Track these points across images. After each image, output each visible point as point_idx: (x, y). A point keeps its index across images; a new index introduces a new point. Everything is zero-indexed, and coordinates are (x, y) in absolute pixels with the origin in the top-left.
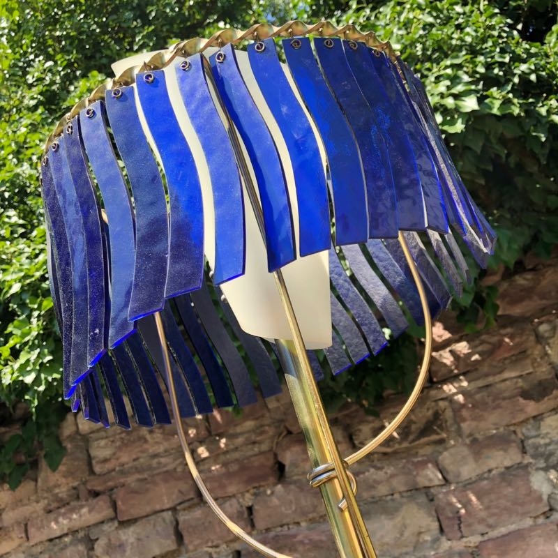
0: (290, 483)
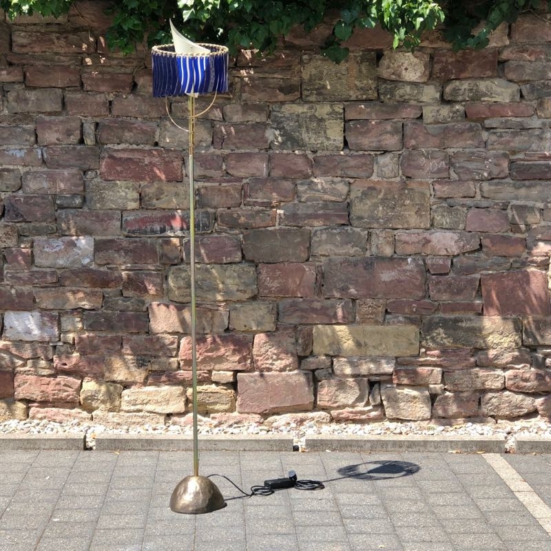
0: (139, 95)
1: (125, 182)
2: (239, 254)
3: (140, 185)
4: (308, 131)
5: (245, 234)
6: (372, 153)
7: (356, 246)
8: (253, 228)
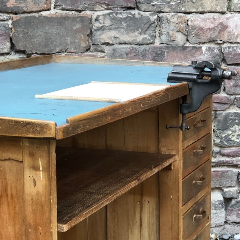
2: (8, 44)
5: (15, 19)
7: (145, 34)
8: (24, 12)
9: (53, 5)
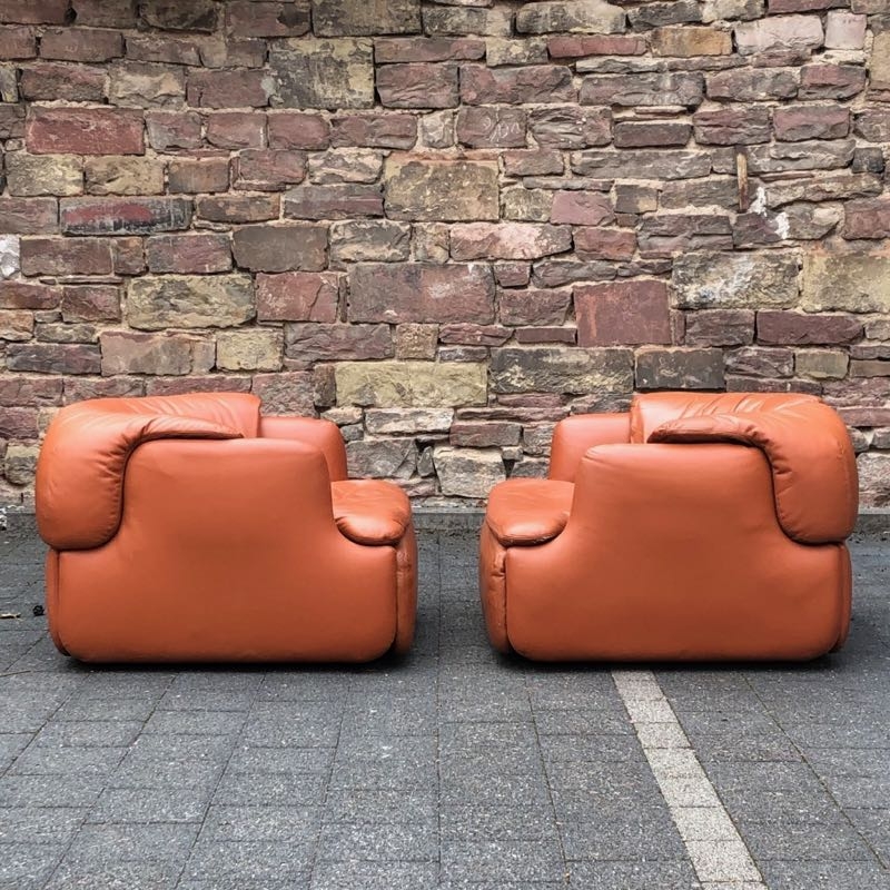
1: (62, 157)
2: (229, 260)
3: (84, 161)
4: (322, 81)
5: (236, 230)
6: (416, 112)
7: (395, 248)
8: (247, 222)
9: (282, 214)
